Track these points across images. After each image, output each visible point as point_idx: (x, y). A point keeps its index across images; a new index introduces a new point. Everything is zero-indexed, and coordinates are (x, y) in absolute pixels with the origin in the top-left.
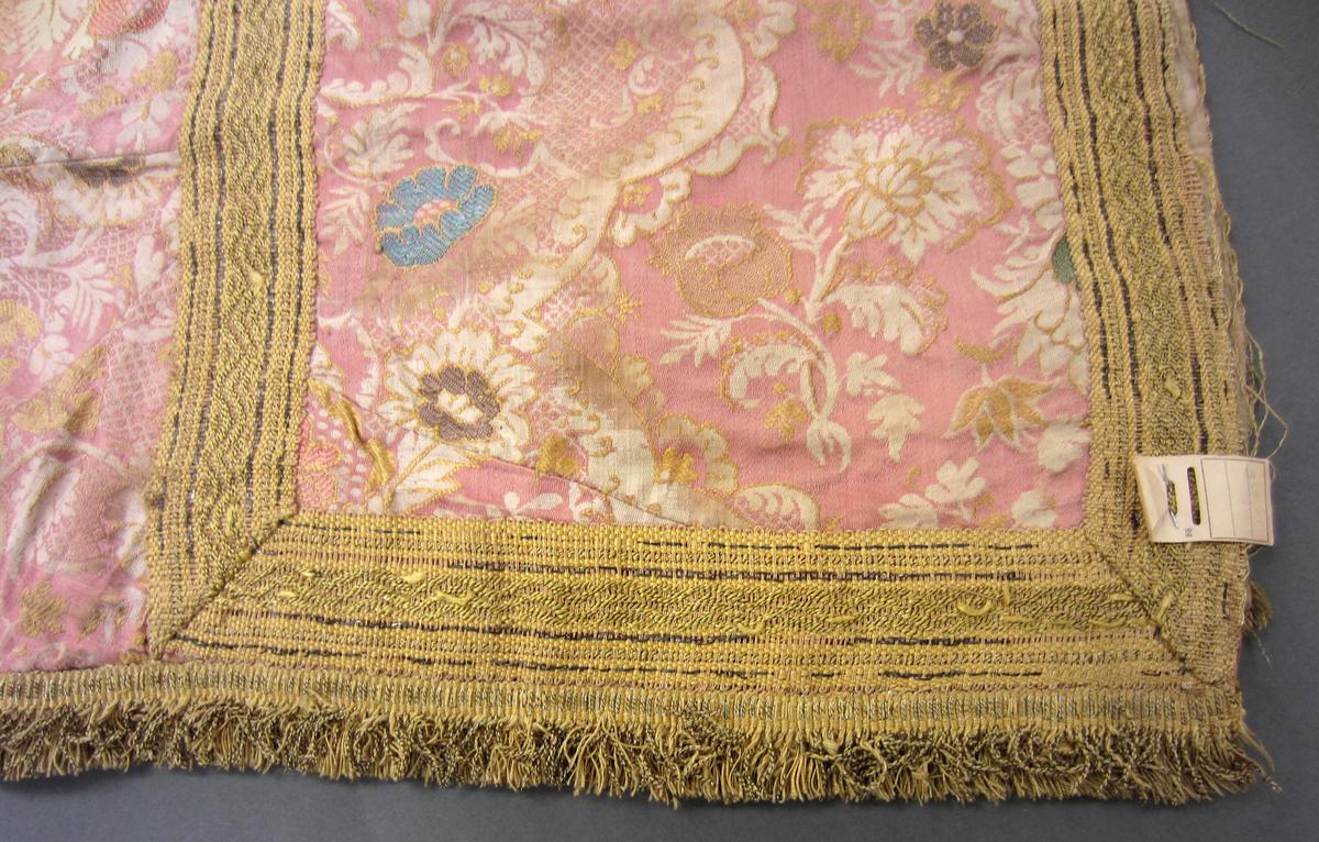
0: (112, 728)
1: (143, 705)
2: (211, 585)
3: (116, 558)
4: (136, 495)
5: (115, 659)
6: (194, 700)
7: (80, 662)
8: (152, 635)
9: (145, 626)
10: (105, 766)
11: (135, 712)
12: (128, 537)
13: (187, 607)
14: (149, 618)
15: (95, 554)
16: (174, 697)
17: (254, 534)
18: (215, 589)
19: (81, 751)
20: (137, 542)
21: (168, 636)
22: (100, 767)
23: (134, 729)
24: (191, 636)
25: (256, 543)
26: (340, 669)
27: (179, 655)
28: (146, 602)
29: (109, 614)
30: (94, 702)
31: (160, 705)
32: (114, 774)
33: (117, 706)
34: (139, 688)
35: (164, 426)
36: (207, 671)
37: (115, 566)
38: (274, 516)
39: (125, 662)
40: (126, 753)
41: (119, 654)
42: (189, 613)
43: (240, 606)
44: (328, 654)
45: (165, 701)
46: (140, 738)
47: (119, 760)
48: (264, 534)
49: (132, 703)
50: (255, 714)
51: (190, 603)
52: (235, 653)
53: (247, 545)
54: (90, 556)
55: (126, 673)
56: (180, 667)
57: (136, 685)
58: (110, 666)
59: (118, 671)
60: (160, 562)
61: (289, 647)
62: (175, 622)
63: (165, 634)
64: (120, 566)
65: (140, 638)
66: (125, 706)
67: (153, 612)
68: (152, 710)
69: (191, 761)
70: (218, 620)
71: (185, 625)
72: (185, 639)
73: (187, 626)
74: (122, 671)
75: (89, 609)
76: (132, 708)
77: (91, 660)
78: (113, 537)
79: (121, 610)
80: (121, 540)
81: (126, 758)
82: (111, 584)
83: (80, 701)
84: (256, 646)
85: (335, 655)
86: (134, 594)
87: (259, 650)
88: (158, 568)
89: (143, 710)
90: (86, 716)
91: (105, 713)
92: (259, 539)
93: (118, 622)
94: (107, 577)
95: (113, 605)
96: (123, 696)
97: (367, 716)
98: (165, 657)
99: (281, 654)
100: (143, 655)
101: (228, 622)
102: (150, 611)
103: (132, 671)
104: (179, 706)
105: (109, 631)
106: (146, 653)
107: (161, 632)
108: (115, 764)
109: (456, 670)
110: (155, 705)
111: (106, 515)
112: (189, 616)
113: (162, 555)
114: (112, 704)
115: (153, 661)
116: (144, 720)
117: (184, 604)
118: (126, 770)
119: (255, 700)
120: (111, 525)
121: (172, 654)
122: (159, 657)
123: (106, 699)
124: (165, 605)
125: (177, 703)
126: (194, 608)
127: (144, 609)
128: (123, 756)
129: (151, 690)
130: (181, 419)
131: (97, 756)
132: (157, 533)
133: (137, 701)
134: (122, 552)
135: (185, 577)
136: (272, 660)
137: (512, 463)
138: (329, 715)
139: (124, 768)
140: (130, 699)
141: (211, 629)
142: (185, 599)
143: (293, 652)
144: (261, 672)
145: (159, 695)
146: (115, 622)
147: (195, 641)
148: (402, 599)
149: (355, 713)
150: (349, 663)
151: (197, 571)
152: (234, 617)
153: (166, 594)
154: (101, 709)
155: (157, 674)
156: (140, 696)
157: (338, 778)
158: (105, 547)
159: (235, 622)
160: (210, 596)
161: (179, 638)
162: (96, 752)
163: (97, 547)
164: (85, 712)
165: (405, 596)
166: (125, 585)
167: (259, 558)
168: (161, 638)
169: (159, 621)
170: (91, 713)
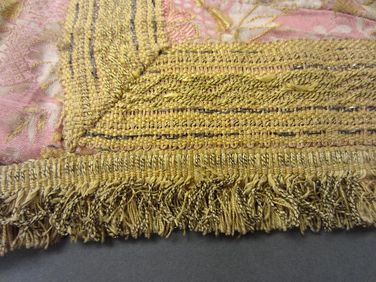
0: (33, 211)
1: (60, 190)
2: (113, 95)
3: (37, 83)
4: (51, 46)
5: (36, 154)
6: (102, 183)
7: (7, 158)
8: (68, 134)
9: (61, 127)
10: (28, 245)
11: (53, 196)
12: (46, 70)
13: (95, 111)
14: (66, 119)
15: (21, 80)
16: (86, 182)
17: (141, 60)
18: (116, 97)
19: (7, 234)
20: (53, 73)
21: (81, 133)
22: (24, 246)
23: (52, 210)
24: (99, 132)
25: (143, 65)
26: (221, 146)
27: (89, 147)
28: (61, 110)
29: (32, 120)
30: (19, 190)
31: (74, 189)
32: (34, 252)
33: (38, 193)
34: (56, 177)
35: (69, 10)
36: (113, 158)
37: (37, 87)
38: (155, 48)
39: (45, 156)
40: (46, 233)
41: (40, 150)
42: (97, 116)
43: (136, 107)
44: (210, 135)
45: (78, 186)
46: (59, 217)
47: (40, 239)
48: (149, 60)
49: (51, 189)
50: (156, 189)
51: (97, 108)
52: (136, 141)
53: (137, 67)
54: (17, 81)
55: (45, 165)
56: (90, 158)
57: (54, 174)
58: (32, 160)
59: (39, 164)
60: (71, 83)
61: (180, 132)
62: (86, 122)
63: (78, 132)
64: (40, 88)
65: (57, 137)
66: (45, 192)
67: (68, 117)
68: (68, 194)
69: (102, 233)
70: (119, 119)
71: (94, 125)
72: (94, 135)
73: (95, 126)
74: (42, 163)
75: (15, 117)
76: (52, 193)
77: (16, 156)
78: (35, 70)
79: (42, 117)
80: (40, 72)
81: (46, 237)
82: (33, 100)
83: (6, 190)
84: (153, 135)
85: (217, 136)
86: (51, 107)
87: (155, 137)
88: (70, 87)
89: (60, 194)
90: (11, 202)
91: (28, 198)
92: (146, 63)
93: (39, 125)
94: (31, 95)
95: (35, 114)
96: (43, 185)
97: (249, 181)
98: (78, 150)
99: (173, 139)
100: (60, 149)
101: (128, 119)
102: (65, 117)
103: (51, 163)
104: (90, 188)
105: (31, 134)
106: (63, 147)
107: (75, 130)
108: (37, 243)
109: (314, 138)
110: (70, 189)
111: (29, 56)
112: (97, 117)
113: (72, 78)
114: (35, 191)
115: (69, 154)
116: (61, 202)
117: (93, 109)
118: (46, 247)
119: (153, 178)
120: (32, 63)
121: (84, 147)
122: (73, 150)
123: (29, 187)
124: (77, 111)
125: (88, 186)
126: (100, 111)
127: (60, 115)
128: (44, 234)
129: (67, 177)
130: (80, 6)
131: (22, 235)
132: (68, 65)
133: (55, 188)
134: (41, 80)
135: (92, 91)
136: (166, 144)
137: (314, 8)
138: (219, 182)
139: (44, 245)
140: (49, 187)
141: (115, 125)
142: (93, 105)
143: (184, 136)
144: (158, 154)
145: (73, 181)
146: (37, 126)
147: (102, 135)
148: (261, 93)
149: (240, 179)
150: (230, 141)
151: (101, 87)
152: (132, 116)
153: (78, 104)
154: (25, 195)
155: (71, 164)
156: (57, 183)
157: (233, 234)
158: (28, 76)
159: (133, 118)
160: (112, 102)
161: (89, 135)
162: (21, 231)
163: (23, 76)
164: (10, 198)
165: (262, 91)
166: (44, 101)
167: (146, 76)
168: (75, 135)
169: (73, 123)
170: (15, 199)
